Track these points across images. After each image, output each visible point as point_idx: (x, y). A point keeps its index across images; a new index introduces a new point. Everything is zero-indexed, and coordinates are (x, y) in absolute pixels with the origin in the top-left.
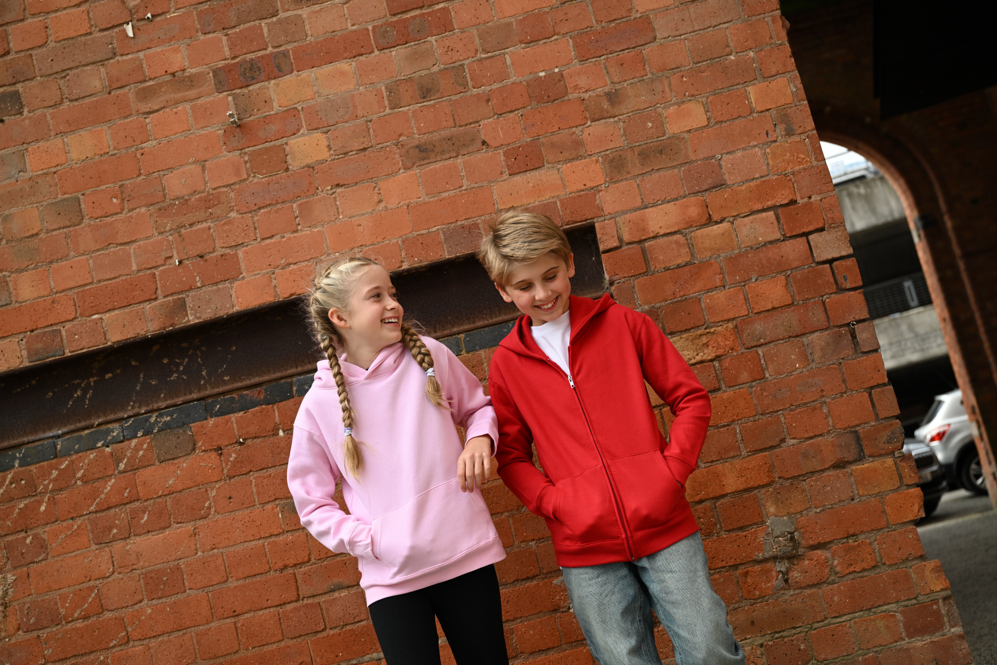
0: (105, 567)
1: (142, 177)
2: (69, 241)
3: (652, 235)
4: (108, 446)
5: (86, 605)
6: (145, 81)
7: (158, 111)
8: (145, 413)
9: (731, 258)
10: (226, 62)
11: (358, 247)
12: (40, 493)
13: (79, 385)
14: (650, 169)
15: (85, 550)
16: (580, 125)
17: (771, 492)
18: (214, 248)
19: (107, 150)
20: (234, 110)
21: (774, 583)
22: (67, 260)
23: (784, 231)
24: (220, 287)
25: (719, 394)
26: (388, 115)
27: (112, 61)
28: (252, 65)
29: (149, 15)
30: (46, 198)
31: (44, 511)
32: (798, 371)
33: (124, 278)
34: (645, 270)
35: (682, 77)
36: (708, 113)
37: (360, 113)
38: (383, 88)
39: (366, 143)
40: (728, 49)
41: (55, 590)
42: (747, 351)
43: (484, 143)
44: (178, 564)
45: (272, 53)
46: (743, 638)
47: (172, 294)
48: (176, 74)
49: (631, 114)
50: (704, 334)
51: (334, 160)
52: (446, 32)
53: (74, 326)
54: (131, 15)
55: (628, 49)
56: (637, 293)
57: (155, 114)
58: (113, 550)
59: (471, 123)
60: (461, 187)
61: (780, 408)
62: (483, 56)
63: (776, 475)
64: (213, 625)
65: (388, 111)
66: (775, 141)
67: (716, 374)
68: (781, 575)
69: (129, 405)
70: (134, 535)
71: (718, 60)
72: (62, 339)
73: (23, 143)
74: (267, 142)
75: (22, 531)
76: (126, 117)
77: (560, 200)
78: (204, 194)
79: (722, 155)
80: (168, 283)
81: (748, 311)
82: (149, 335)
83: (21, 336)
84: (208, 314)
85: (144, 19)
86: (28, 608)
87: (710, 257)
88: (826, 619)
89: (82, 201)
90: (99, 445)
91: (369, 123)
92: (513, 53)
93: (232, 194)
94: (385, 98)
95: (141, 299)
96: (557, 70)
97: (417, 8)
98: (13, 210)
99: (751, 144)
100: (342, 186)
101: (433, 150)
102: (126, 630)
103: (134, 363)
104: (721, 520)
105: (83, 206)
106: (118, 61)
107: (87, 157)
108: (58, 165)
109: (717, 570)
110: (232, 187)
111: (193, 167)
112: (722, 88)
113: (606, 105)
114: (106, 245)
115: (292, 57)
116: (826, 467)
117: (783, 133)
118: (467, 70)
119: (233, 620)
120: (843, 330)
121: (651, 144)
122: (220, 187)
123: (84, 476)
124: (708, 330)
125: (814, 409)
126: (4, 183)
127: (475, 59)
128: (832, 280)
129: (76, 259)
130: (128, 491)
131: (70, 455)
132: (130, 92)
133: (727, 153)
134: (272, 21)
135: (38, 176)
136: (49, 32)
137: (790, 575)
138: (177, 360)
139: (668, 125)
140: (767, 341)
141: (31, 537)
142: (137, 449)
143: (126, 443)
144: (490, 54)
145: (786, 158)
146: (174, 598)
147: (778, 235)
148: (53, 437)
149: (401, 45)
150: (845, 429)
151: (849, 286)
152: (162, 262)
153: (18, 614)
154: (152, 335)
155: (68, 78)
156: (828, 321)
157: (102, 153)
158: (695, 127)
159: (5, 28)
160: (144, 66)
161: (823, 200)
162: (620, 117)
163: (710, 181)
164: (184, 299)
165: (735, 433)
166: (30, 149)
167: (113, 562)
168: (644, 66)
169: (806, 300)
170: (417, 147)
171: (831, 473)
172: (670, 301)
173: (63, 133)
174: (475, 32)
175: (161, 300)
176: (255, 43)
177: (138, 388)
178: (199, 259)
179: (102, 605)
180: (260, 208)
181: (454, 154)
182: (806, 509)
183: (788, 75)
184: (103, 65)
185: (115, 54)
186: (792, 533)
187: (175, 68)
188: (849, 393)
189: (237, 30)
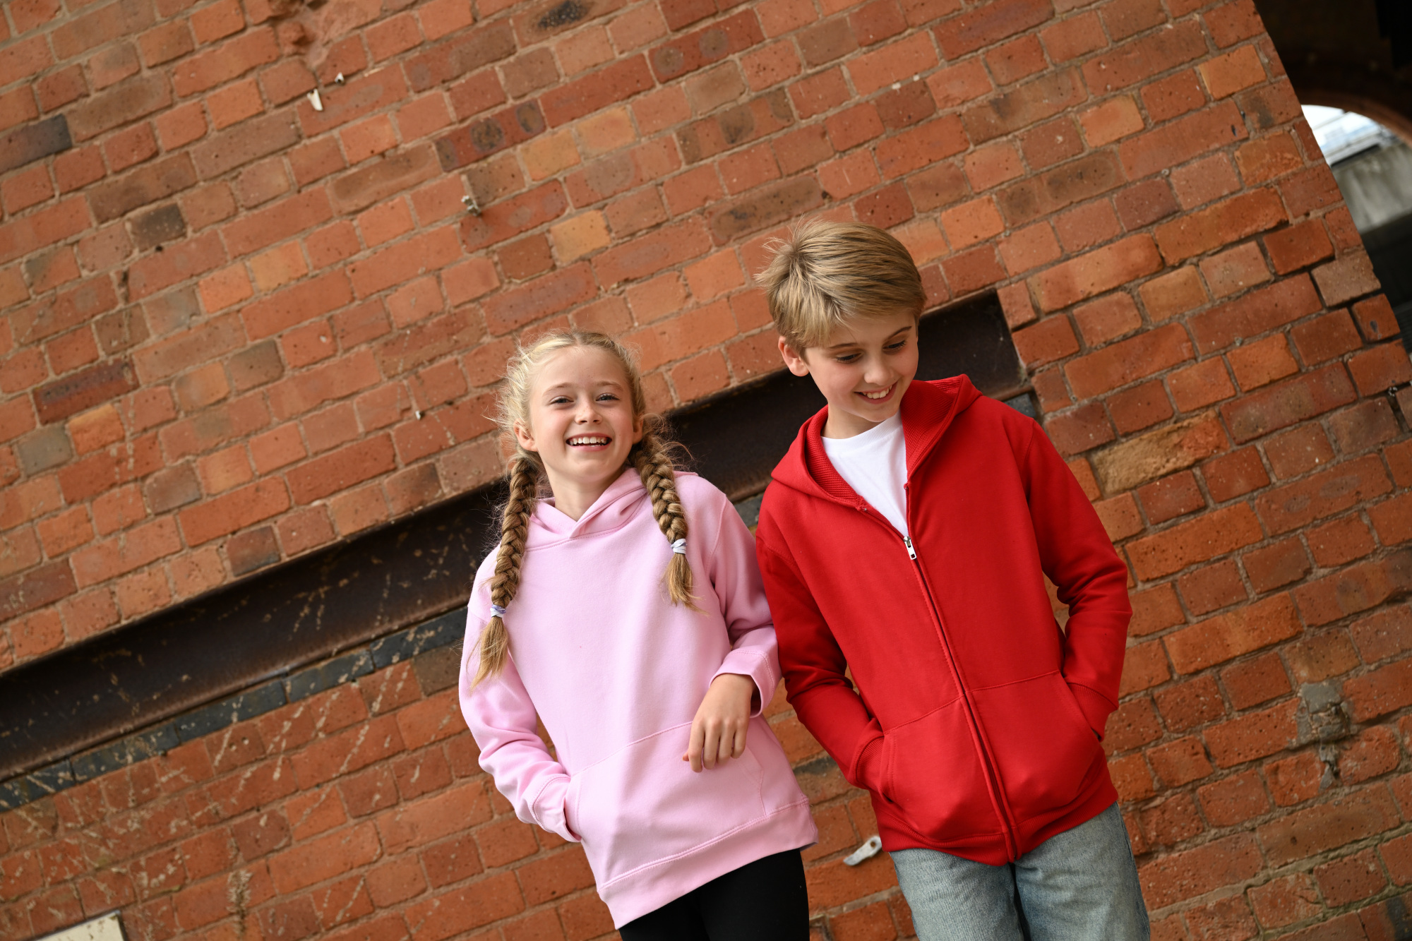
0: (370, 848)
1: (357, 302)
2: (269, 403)
3: (1081, 297)
4: (354, 681)
5: (351, 904)
6: (345, 168)
7: (367, 207)
8: (400, 629)
9: (1201, 316)
10: (453, 127)
11: (665, 364)
12: (271, 754)
13: (305, 600)
14: (1068, 202)
15: (339, 828)
16: (960, 152)
17: (1300, 649)
18: (466, 389)
19: (305, 271)
20: (471, 193)
21: (1320, 779)
22: (269, 430)
23: (1273, 266)
24: (481, 441)
25: (1206, 514)
26: (686, 172)
27: (297, 147)
28: (488, 127)
29: (340, 77)
30: (231, 348)
31: (280, 778)
32: (1319, 469)
33: (348, 445)
34: (1077, 349)
35: (1099, 64)
36: (1143, 112)
37: (645, 174)
38: (674, 136)
39: (660, 216)
40: (1161, 15)
41: (307, 886)
42: (1239, 447)
43: (825, 195)
44: (469, 835)
45: (514, 107)
46: (1282, 863)
47: (417, 460)
48: (387, 154)
49: (1030, 127)
50: (1174, 431)
51: (617, 245)
52: (752, 44)
53: (289, 520)
54: (316, 79)
55: (1016, 33)
56: (1069, 381)
57: (364, 214)
58: (378, 823)
59: (803, 170)
61: (1299, 525)
62: (810, 71)
63: (1304, 623)
64: (528, 914)
65: (684, 167)
66: (1247, 139)
67: (1199, 486)
68: (1327, 767)
69: (375, 619)
70: (406, 800)
71: (1148, 32)
72: (275, 540)
73: (192, 276)
74: (521, 232)
75: (252, 809)
76: (325, 222)
77: (944, 264)
78: (443, 316)
79: (1170, 169)
80: (409, 446)
81: (1235, 389)
82: (392, 521)
83: (220, 542)
84: (468, 482)
85: (333, 83)
86: (274, 914)
87: (1170, 318)
88: (1402, 823)
89: (279, 345)
90: (342, 679)
91: (660, 188)
92: (851, 63)
93: (482, 312)
94: (679, 149)
95: (375, 472)
96: (916, 78)
97: (708, 17)
98: (189, 369)
99: (1212, 147)
100: (632, 281)
101: (754, 215)
102: (408, 932)
103: (375, 561)
104: (1230, 696)
105: (282, 352)
106: (306, 146)
107: (279, 285)
108: (241, 300)
109: (1233, 769)
110: (482, 301)
111: (424, 279)
112: (1160, 73)
113: (993, 119)
114: (320, 401)
115: (542, 109)
116: (1377, 602)
117: (1257, 126)
118: (788, 95)
119: (552, 905)
120: (1379, 402)
121: (1066, 167)
122: (465, 303)
123: (326, 725)
124: (1179, 425)
125: (1349, 521)
126: (173, 334)
127: (798, 77)
128: (1354, 330)
129: (281, 426)
130: (388, 739)
131: (305, 698)
132: (327, 187)
133: (1179, 165)
134: (509, 63)
135: (217, 318)
136: (209, 117)
137: (1342, 765)
138: (434, 551)
139: (1086, 136)
140: (1268, 429)
141: (265, 818)
142: (394, 680)
143: (378, 673)
144: (818, 68)
145: (1264, 161)
146: (468, 883)
147: (1266, 275)
148: (278, 676)
149: (692, 71)
150: (1398, 545)
151: (1380, 336)
152: (395, 417)
153: (261, 924)
154: (397, 521)
155: (241, 177)
156: (1356, 391)
157: (299, 275)
158: (1126, 133)
159: (148, 120)
160: (342, 147)
161: (1328, 216)
162: (1017, 133)
163: (1157, 209)
164: (433, 465)
165: (1237, 569)
166: (201, 283)
167: (380, 840)
168: (1043, 55)
169: (1319, 363)
170: (732, 212)
171: (1385, 611)
172: (1119, 389)
173: (243, 255)
174: (794, 39)
175: (402, 470)
176: (489, 96)
177: (385, 595)
178: (447, 407)
179: (372, 901)
180: (523, 326)
181: (784, 217)
182: (1355, 667)
183: (1255, 41)
184: (286, 154)
185: (300, 137)
186: (1337, 705)
187: (384, 145)
188: (1398, 492)
189: (462, 81)
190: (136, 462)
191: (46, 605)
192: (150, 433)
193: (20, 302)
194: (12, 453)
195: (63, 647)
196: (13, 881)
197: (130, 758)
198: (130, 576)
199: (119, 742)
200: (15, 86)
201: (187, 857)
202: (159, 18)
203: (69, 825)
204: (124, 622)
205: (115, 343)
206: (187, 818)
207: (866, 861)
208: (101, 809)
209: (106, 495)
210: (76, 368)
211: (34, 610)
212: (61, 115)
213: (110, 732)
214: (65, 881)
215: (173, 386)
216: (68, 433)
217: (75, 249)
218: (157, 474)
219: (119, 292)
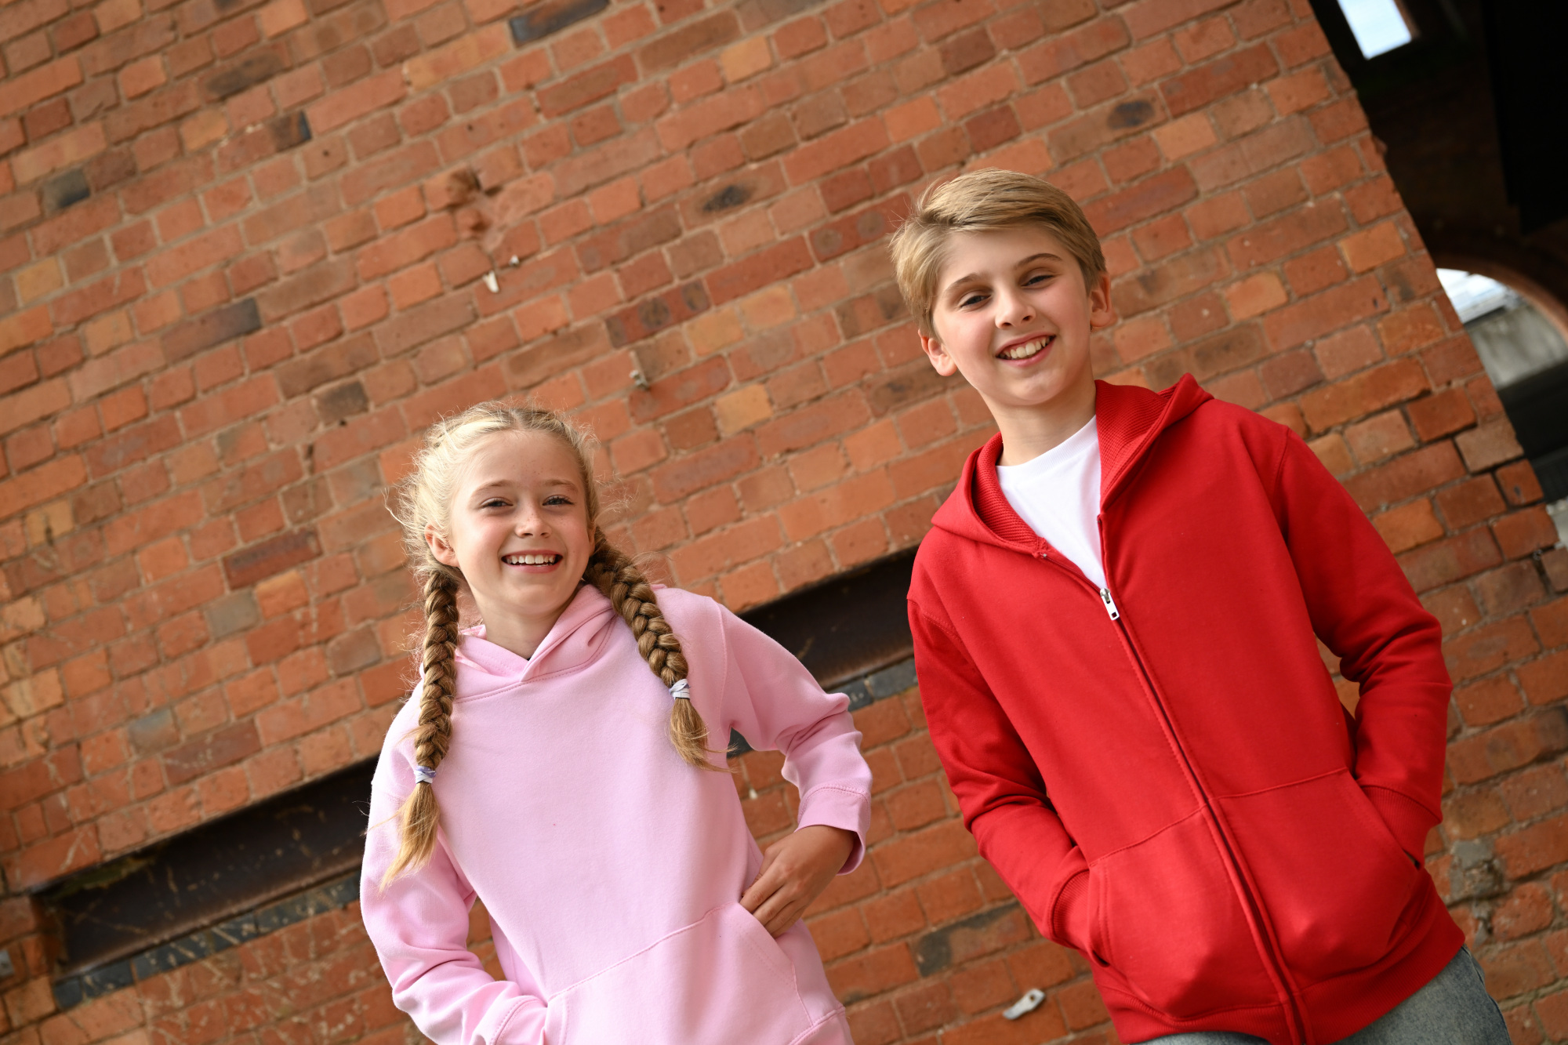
6: (518, 346)
7: (540, 382)
10: (622, 306)
17: (1452, 807)
20: (639, 368)
23: (1417, 433)
26: (845, 347)
27: (474, 326)
28: (655, 305)
29: (515, 260)
32: (1466, 630)
35: (1243, 241)
36: (1288, 287)
37: (806, 348)
38: (833, 313)
39: (820, 389)
40: (1303, 194)
45: (680, 287)
48: (559, 331)
49: (1177, 301)
51: (778, 418)
54: (492, 261)
55: (1162, 212)
57: (537, 388)
60: (955, 431)
65: (843, 342)
66: (1387, 311)
68: (1481, 925)
71: (1290, 210)
73: (373, 448)
74: (686, 404)
85: (509, 266)
88: (1556, 980)
91: (821, 364)
93: (650, 482)
94: (838, 325)
97: (864, 199)
98: (371, 537)
99: (1354, 320)
100: (794, 451)
101: (911, 387)
106: (482, 326)
110: (649, 470)
112: (1302, 248)
113: (1141, 294)
115: (707, 288)
116: (1527, 761)
117: (1398, 298)
120: (1525, 565)
121: (1212, 340)
122: (633, 473)
125: (1497, 681)
128: (1497, 495)
132: (501, 363)
133: (1324, 336)
134: (675, 245)
136: (391, 299)
137: (1495, 921)
139: (1231, 310)
145: (1406, 333)
147: (1409, 442)
149: (850, 251)
150: (1547, 704)
151: (1523, 500)
155: (420, 355)
156: (1501, 554)
158: (1270, 306)
159: (333, 302)
160: (516, 326)
161: (1469, 384)
162: (1165, 308)
163: (1302, 379)
166: (383, 455)
168: (1187, 231)
169: (1464, 527)
170: (889, 385)
171: (1535, 769)
176: (656, 276)
180: (689, 495)
181: (939, 388)
182: (1506, 825)
183: (1394, 218)
184: (464, 333)
185: (476, 317)
186: (1489, 862)
187: (556, 323)
188: (1545, 653)
189: (631, 262)
190: (320, 626)
191: (234, 762)
192: (333, 599)
193: (211, 474)
194: (201, 618)
195: (249, 803)
196: (198, 1031)
197: (311, 911)
198: (313, 736)
199: (299, 896)
200: (209, 271)
201: (366, 1007)
202: (344, 205)
203: (253, 975)
204: (307, 780)
205: (300, 513)
206: (366, 969)
207: (1025, 1015)
208: (284, 961)
209: (290, 658)
210: (263, 536)
211: (220, 767)
212: (252, 301)
213: (291, 886)
214: (248, 1031)
215: (355, 553)
216: (255, 598)
217: (264, 424)
218: (340, 638)
219: (305, 464)
